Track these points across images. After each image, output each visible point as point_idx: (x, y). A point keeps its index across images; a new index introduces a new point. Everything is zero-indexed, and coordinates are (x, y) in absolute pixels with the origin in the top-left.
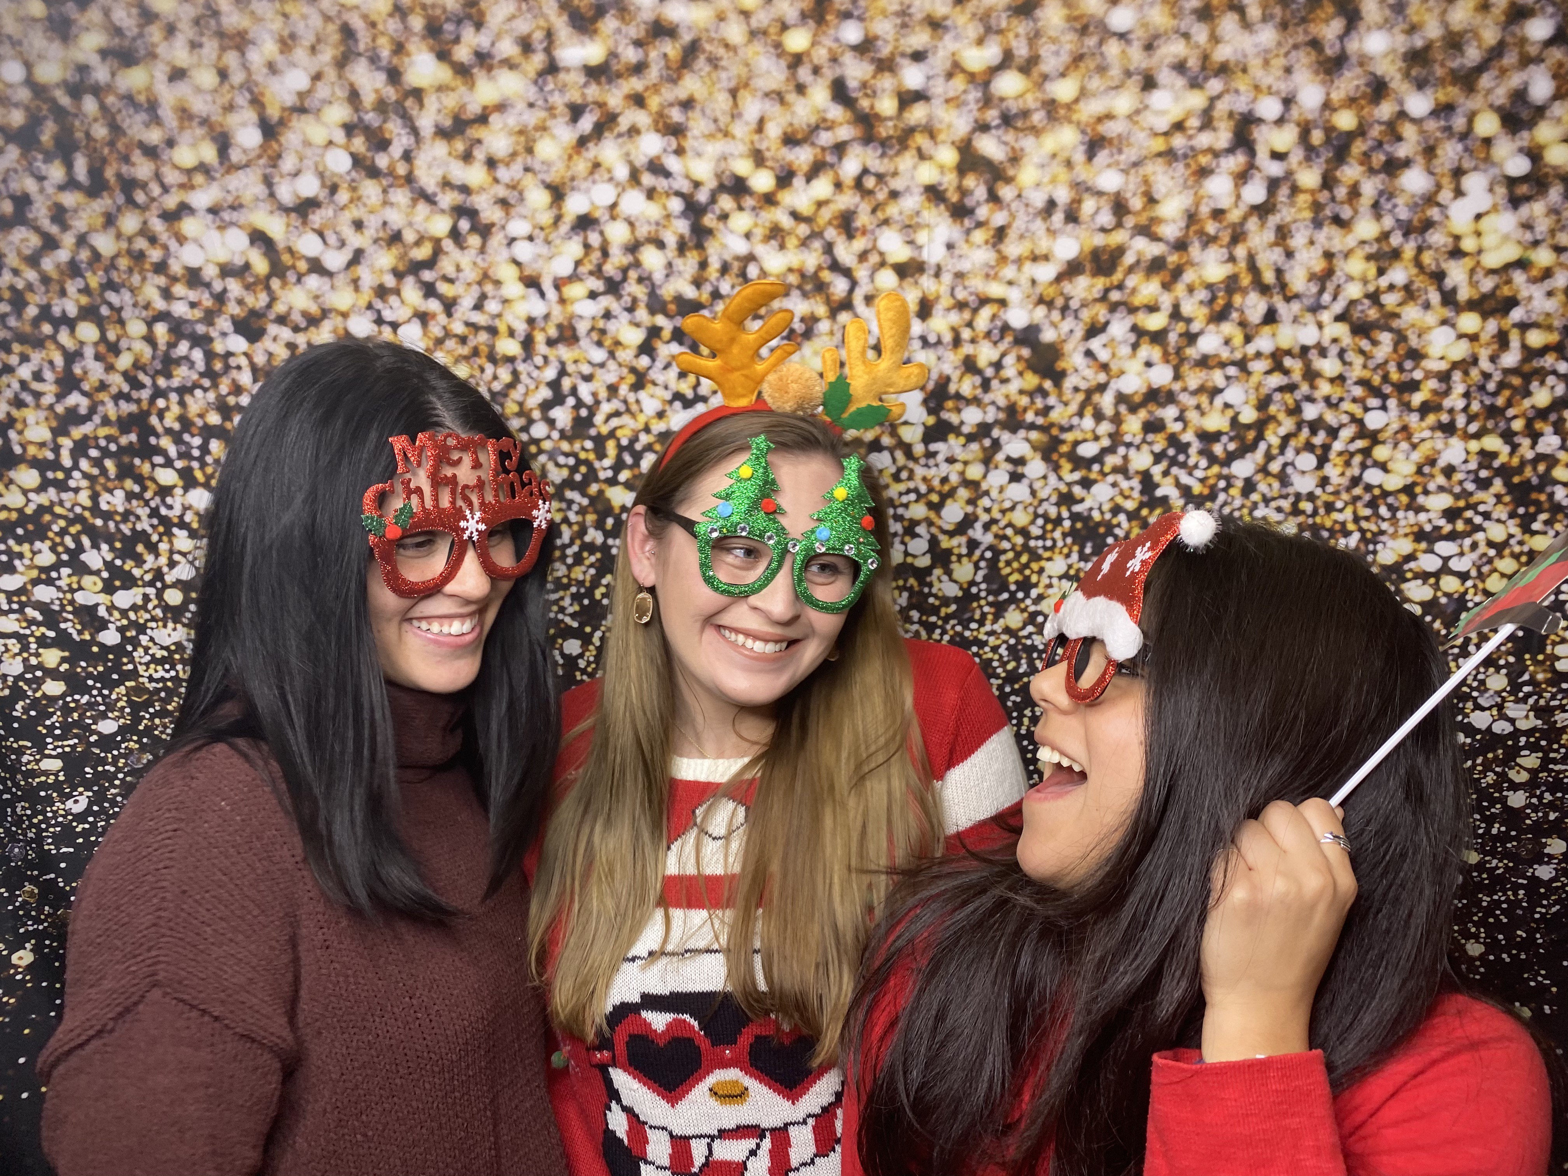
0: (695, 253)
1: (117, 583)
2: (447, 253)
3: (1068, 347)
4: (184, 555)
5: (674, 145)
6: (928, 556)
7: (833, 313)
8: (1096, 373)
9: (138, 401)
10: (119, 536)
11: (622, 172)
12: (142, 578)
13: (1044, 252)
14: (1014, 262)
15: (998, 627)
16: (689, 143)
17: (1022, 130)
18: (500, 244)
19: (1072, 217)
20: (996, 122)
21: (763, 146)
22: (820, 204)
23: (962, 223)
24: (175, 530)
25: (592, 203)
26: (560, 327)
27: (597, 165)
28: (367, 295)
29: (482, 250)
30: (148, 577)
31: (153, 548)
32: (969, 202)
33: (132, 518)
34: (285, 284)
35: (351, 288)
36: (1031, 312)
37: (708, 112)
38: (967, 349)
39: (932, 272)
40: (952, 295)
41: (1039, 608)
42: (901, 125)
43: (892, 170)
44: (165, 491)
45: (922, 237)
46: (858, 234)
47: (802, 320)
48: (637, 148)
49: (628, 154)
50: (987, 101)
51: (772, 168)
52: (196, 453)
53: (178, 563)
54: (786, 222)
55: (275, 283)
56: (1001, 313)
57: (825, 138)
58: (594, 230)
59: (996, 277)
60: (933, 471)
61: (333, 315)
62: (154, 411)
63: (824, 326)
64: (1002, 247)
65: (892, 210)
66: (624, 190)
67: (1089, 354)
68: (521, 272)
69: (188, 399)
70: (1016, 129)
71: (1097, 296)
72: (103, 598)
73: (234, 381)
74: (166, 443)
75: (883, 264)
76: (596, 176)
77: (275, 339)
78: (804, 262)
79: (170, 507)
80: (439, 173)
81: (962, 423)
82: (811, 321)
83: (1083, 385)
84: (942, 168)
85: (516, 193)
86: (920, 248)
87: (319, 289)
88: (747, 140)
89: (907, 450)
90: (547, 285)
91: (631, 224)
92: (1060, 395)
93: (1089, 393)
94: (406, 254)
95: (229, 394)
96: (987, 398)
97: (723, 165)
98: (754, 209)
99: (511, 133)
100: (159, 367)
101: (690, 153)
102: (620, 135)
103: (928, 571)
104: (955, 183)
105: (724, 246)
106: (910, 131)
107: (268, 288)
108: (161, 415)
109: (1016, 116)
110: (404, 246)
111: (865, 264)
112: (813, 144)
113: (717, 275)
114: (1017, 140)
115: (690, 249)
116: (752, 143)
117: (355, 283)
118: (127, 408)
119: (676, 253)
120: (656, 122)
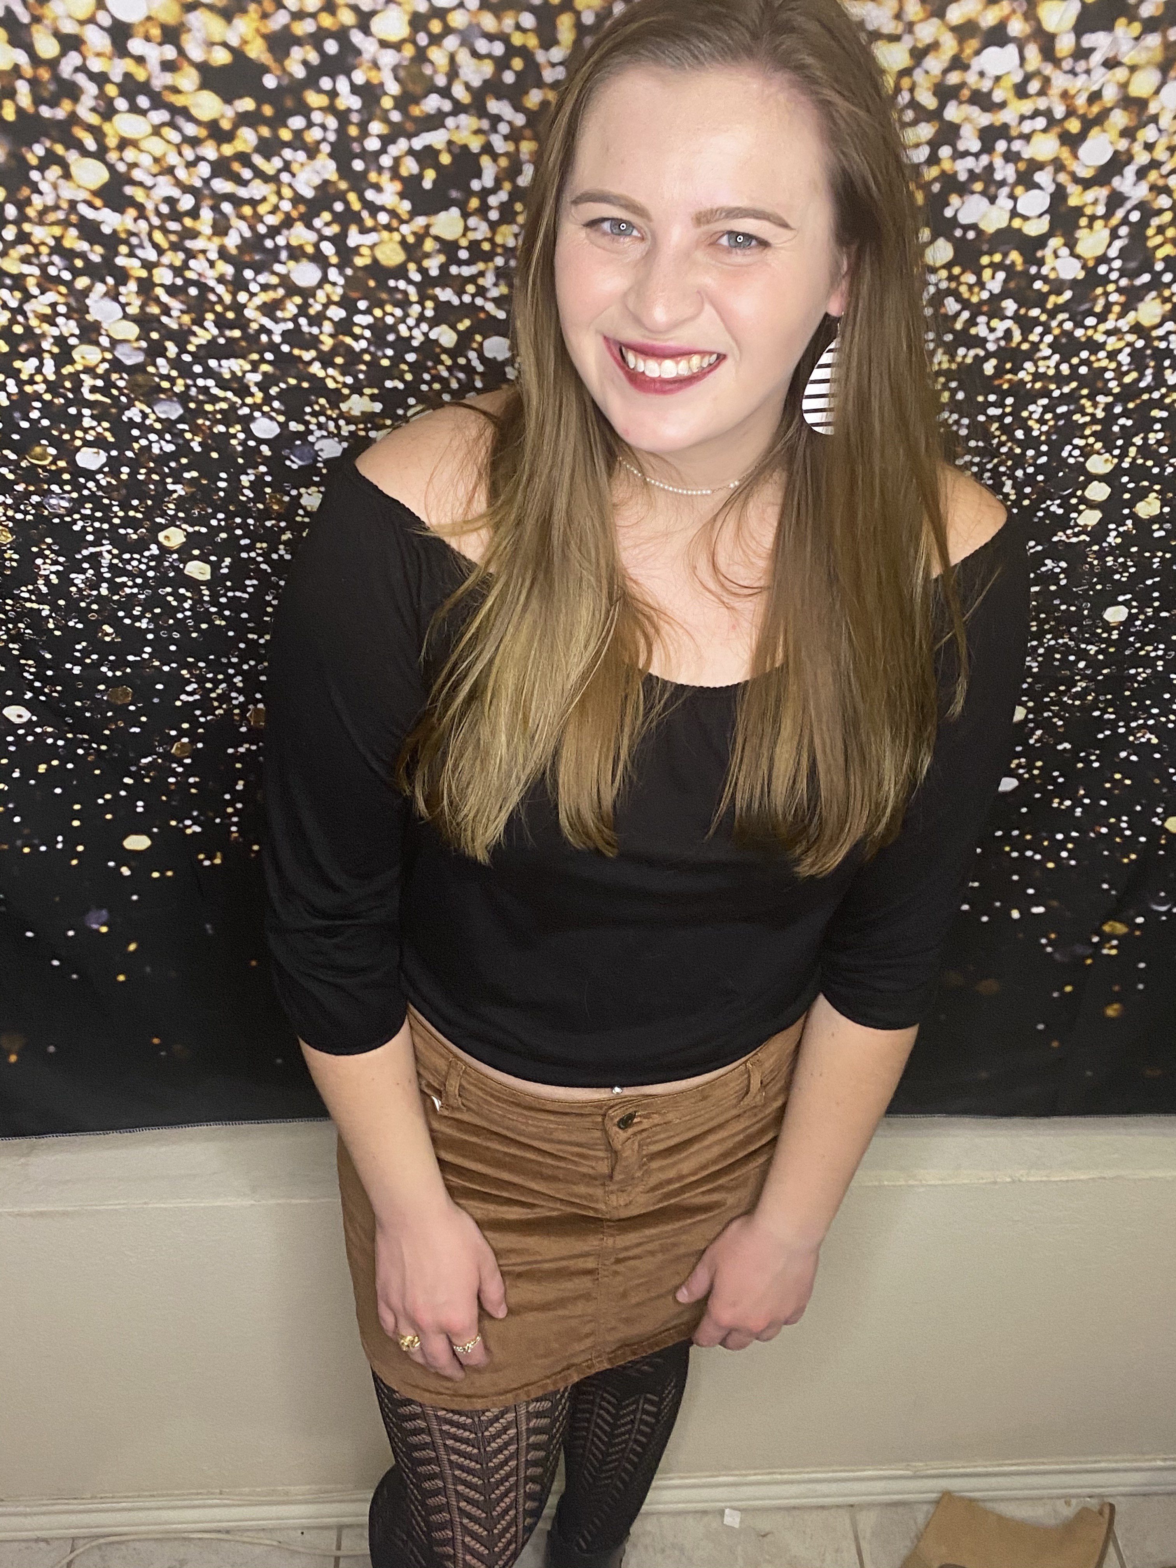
6: (1047, 217)
15: (1124, 324)
60: (1081, 81)
89: (1047, 42)
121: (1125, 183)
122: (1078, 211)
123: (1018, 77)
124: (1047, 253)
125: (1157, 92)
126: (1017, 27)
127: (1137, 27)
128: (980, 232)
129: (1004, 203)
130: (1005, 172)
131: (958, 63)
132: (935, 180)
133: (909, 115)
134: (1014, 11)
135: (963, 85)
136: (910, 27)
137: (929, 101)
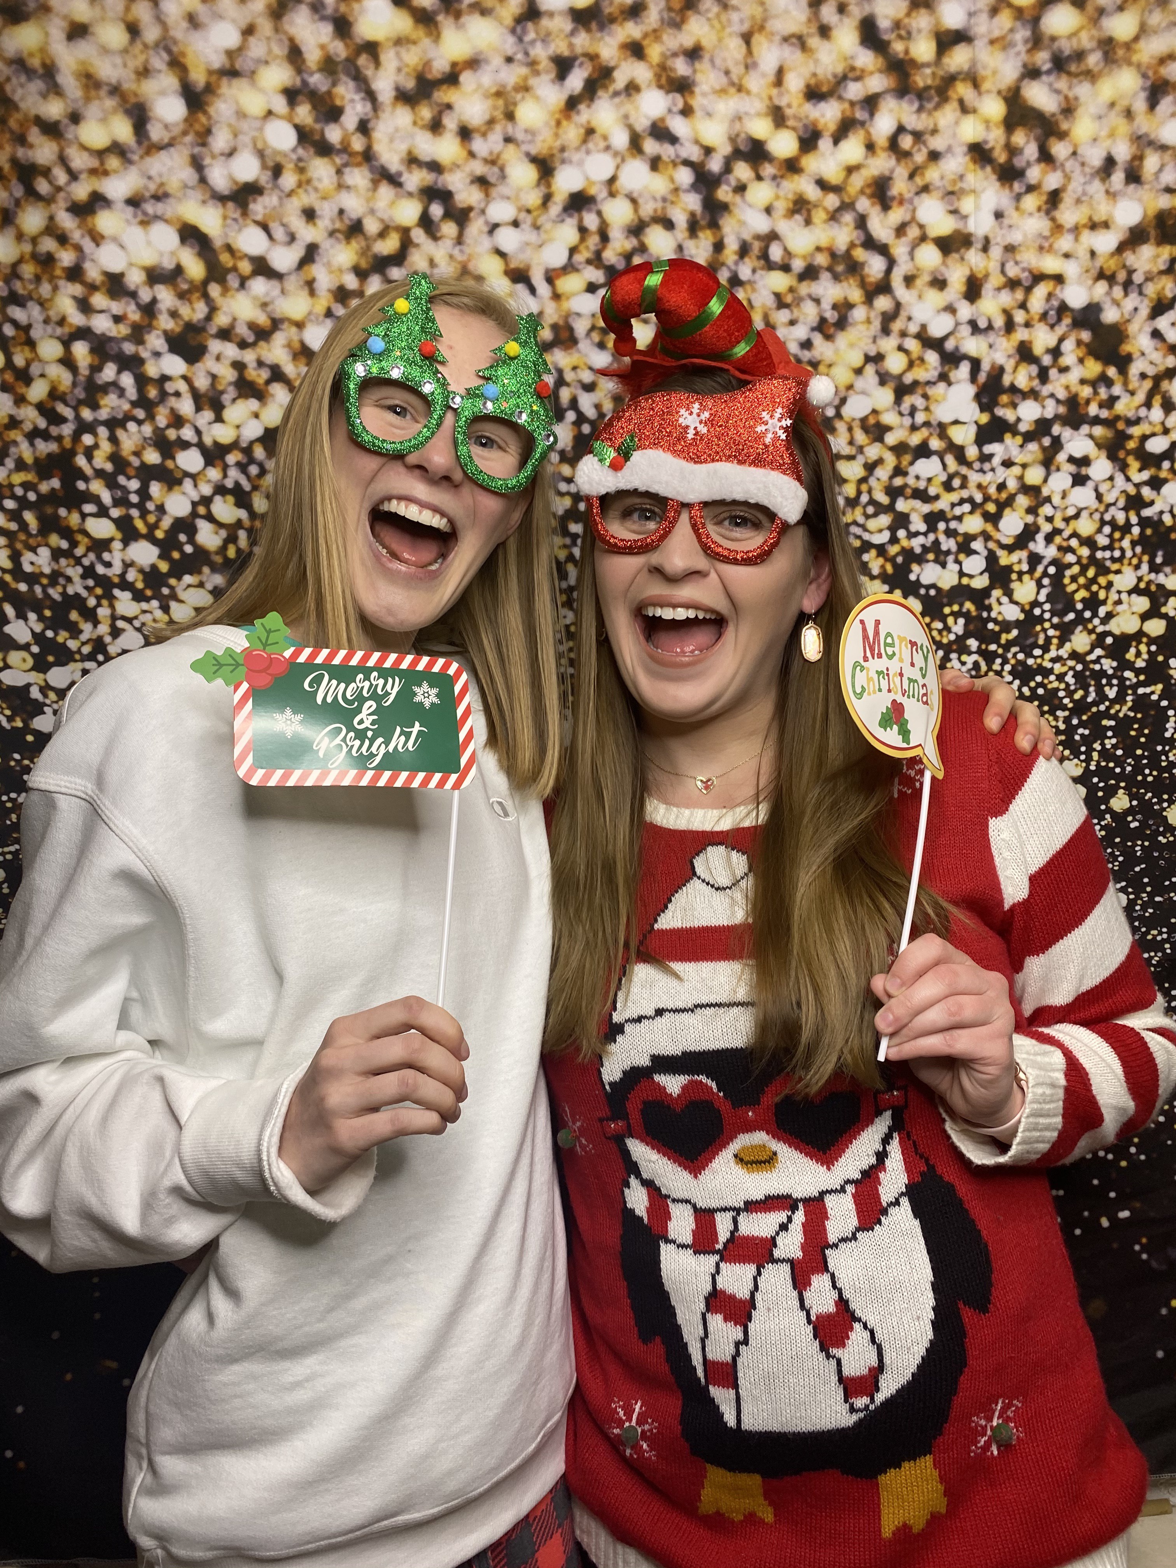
0: (708, 233)
1: (51, 659)
2: (417, 246)
3: (1133, 328)
4: (129, 620)
5: (680, 104)
6: (986, 575)
7: (869, 299)
8: (1165, 356)
9: (59, 439)
10: (48, 603)
11: (621, 140)
12: (79, 651)
13: (1104, 218)
14: (1070, 231)
15: (1064, 652)
16: (697, 102)
17: (1076, 75)
18: (481, 232)
19: (1133, 177)
20: (1046, 67)
21: (783, 102)
22: (851, 170)
23: (1011, 187)
24: (116, 592)
25: (587, 179)
26: (555, 327)
27: (590, 132)
28: (324, 300)
29: (459, 240)
30: (86, 650)
31: (91, 616)
32: (1019, 162)
33: (62, 581)
34: (225, 290)
35: (305, 293)
36: (1090, 288)
37: (718, 62)
38: (1021, 334)
39: (979, 245)
40: (1003, 272)
41: (1107, 628)
42: (941, 73)
43: (931, 126)
44: (101, 546)
45: (967, 205)
46: (895, 204)
47: (835, 307)
48: (637, 109)
49: (626, 117)
50: (1037, 41)
51: (794, 129)
52: (134, 499)
53: (123, 630)
54: (812, 192)
55: (214, 290)
56: (1058, 291)
57: (854, 91)
58: (589, 210)
59: (1050, 249)
60: (989, 476)
61: (285, 325)
62: (80, 450)
63: (859, 313)
64: (1057, 214)
65: (932, 174)
66: (623, 160)
67: (1156, 334)
68: (507, 264)
69: (120, 433)
70: (1069, 74)
71: (1163, 267)
72: (35, 677)
73: (172, 410)
74: (97, 487)
75: (923, 238)
76: (591, 145)
77: (218, 358)
78: (833, 239)
79: (108, 565)
80: (402, 148)
81: (1019, 420)
82: (844, 308)
83: (1151, 371)
84: (987, 122)
85: (496, 169)
86: (965, 217)
87: (267, 294)
88: (764, 96)
89: (959, 452)
90: (538, 279)
91: (634, 201)
92: (1126, 383)
93: (1157, 380)
94: (368, 248)
95: (168, 426)
96: (1046, 390)
97: (737, 126)
98: (774, 178)
99: (486, 96)
100: (82, 396)
101: (699, 113)
102: (616, 94)
103: (986, 593)
104: (1002, 141)
105: (742, 223)
106: (951, 79)
107: (206, 296)
108: (89, 453)
109: (1069, 58)
110: (366, 238)
111: (903, 239)
112: (840, 98)
113: (735, 257)
114: (1070, 88)
115: (702, 228)
116: (770, 98)
117: (310, 285)
118: (44, 448)
119: (686, 234)
120: (658, 77)
121: (1038, 545)
122: (1009, 569)
123: (943, 477)
124: (992, 600)
125: (1045, 480)
126: (935, 444)
127: (1019, 440)
128: (939, 590)
129: (952, 567)
130: (949, 544)
131: (899, 471)
132: (897, 554)
133: (870, 510)
134: (931, 434)
135: (906, 485)
136: (861, 450)
137: (884, 499)
